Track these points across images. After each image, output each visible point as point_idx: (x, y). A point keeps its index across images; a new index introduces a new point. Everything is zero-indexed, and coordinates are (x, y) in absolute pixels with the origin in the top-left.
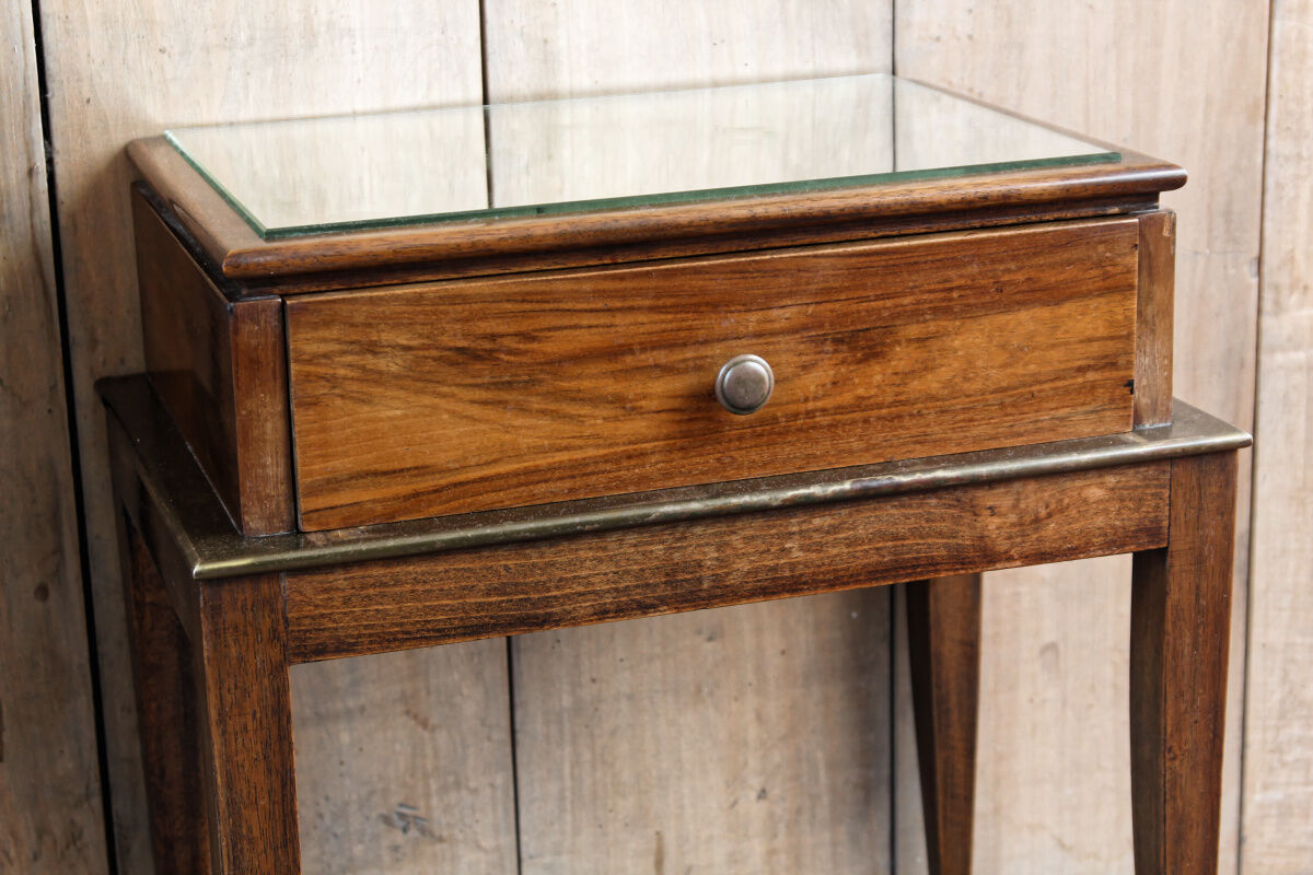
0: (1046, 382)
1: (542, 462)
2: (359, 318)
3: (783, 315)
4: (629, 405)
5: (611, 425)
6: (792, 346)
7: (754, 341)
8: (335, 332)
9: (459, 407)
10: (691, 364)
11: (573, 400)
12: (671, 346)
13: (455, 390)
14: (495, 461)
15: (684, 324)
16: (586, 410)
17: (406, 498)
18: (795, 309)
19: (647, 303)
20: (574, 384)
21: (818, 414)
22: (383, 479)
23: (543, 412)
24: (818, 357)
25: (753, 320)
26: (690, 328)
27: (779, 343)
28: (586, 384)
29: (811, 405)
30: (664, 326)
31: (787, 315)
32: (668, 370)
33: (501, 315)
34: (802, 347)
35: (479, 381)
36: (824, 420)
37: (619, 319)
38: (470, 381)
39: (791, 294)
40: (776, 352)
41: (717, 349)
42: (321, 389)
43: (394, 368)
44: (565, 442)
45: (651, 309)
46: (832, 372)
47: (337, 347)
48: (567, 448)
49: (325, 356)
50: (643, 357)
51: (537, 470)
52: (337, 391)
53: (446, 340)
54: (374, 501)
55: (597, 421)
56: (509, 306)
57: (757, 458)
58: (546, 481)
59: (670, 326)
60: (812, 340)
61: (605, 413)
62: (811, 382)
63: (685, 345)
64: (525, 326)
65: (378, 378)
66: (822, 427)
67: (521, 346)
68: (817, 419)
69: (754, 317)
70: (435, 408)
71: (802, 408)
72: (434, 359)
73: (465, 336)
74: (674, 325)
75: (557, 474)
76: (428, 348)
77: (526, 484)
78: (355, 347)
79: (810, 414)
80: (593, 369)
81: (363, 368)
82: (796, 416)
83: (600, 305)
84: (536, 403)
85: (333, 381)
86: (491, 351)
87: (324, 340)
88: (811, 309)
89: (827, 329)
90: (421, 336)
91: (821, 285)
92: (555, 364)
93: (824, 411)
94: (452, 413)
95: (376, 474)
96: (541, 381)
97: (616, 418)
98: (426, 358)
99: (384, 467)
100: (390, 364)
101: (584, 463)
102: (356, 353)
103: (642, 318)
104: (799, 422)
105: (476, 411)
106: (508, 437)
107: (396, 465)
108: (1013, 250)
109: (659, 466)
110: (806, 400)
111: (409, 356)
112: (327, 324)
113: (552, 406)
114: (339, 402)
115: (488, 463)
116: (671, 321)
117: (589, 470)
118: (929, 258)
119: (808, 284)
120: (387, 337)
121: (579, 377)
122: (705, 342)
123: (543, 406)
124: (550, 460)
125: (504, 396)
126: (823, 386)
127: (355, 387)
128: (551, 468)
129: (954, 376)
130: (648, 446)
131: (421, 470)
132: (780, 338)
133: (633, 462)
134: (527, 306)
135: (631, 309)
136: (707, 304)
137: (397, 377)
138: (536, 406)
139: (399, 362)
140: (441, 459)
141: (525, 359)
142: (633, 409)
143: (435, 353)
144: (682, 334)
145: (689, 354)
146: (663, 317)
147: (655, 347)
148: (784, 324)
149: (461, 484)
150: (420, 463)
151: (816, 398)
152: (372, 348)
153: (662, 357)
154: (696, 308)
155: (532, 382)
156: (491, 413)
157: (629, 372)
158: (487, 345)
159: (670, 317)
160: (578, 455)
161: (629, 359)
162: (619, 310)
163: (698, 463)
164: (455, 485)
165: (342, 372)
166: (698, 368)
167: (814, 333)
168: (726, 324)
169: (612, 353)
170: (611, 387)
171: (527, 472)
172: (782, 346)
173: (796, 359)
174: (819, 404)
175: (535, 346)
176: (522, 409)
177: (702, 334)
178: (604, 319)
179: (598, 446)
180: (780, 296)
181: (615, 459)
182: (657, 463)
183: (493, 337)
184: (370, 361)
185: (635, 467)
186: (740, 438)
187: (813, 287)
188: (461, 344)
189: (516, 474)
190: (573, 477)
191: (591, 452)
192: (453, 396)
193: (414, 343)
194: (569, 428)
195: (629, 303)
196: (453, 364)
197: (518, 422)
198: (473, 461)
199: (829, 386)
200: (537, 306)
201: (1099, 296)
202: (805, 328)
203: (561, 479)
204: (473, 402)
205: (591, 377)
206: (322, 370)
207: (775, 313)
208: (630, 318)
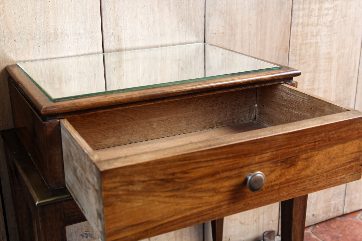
0: (340, 167)
1: (188, 213)
2: (127, 173)
3: (267, 155)
4: (217, 191)
5: (211, 198)
6: (268, 165)
7: (257, 165)
8: (118, 179)
9: (161, 199)
10: (237, 175)
11: (199, 192)
12: (230, 170)
13: (160, 194)
14: (173, 216)
15: (236, 162)
16: (203, 194)
17: (143, 232)
18: (270, 153)
19: (225, 156)
20: (200, 187)
21: (275, 186)
22: (135, 227)
23: (189, 197)
24: (276, 168)
25: (257, 158)
26: (238, 163)
27: (264, 165)
28: (204, 186)
29: (273, 183)
30: (229, 163)
31: (268, 155)
32: (229, 178)
33: (177, 166)
34: (271, 165)
35: (168, 189)
36: (277, 187)
37: (215, 163)
38: (165, 190)
39: (269, 149)
40: (264, 168)
41: (246, 169)
42: (113, 200)
43: (139, 189)
44: (196, 206)
45: (226, 158)
46: (279, 172)
47: (118, 184)
48: (197, 208)
49: (115, 188)
50: (222, 174)
51: (187, 217)
52: (119, 199)
53: (158, 177)
54: (132, 235)
55: (207, 197)
56: (179, 163)
57: (256, 202)
58: (190, 219)
59: (231, 163)
60: (275, 163)
61: (210, 194)
62: (273, 176)
63: (236, 169)
64: (184, 169)
65: (134, 193)
66: (276, 190)
67: (183, 176)
68: (275, 188)
69: (257, 157)
70: (153, 201)
71: (270, 184)
72: (153, 184)
73: (164, 175)
74: (233, 163)
75: (193, 217)
76: (150, 180)
77: (183, 222)
78: (125, 184)
79: (272, 186)
80: (206, 180)
81: (128, 190)
82: (268, 187)
83: (209, 159)
84: (187, 194)
85: (117, 196)
86: (172, 179)
87: (114, 182)
88: (275, 153)
89: (279, 158)
90: (148, 177)
91: (279, 145)
92: (193, 181)
93: (276, 185)
94: (159, 202)
95: (132, 226)
96: (188, 187)
97: (213, 196)
98: (150, 184)
99: (135, 223)
100: (138, 188)
101: (202, 212)
102: (126, 185)
103: (223, 162)
104: (269, 189)
105: (167, 200)
106: (178, 207)
107: (140, 222)
108: (335, 127)
109: (226, 209)
110: (272, 182)
111: (144, 184)
112: (115, 176)
113: (192, 195)
114: (119, 203)
115: (171, 217)
116: (231, 162)
117: (204, 213)
118: (310, 133)
119: (275, 144)
120: (137, 178)
121: (202, 184)
122: (242, 167)
123: (190, 195)
124: (191, 213)
125: (177, 193)
126: (277, 177)
127: (125, 197)
128: (191, 215)
129: (315, 169)
130: (222, 203)
131: (148, 222)
132: (265, 163)
133: (217, 209)
134: (185, 162)
135: (219, 159)
136: (243, 155)
137: (140, 192)
138: (187, 196)
139: (141, 186)
140: (155, 217)
141: (184, 180)
142: (218, 192)
143: (153, 182)
144: (235, 165)
145: (237, 172)
146: (229, 160)
147: (226, 171)
148: (266, 158)
149: (162, 225)
150: (147, 220)
151: (275, 181)
152: (131, 183)
153: (228, 174)
154: (239, 157)
155: (186, 188)
156: (172, 200)
157: (218, 180)
158: (171, 177)
159: (231, 160)
160: (200, 209)
161: (218, 176)
162: (215, 160)
163: (238, 207)
164: (160, 225)
165: (121, 193)
166: (239, 176)
167: (275, 160)
168: (249, 161)
169: (213, 174)
170: (212, 186)
171: (183, 218)
172: (266, 166)
173: (269, 169)
174: (275, 183)
175: (187, 175)
176: (183, 197)
177: (241, 165)
178: (211, 164)
179: (207, 206)
180: (266, 149)
181: (212, 209)
182: (225, 208)
183: (173, 174)
184: (131, 188)
185: (218, 211)
186: (251, 197)
187: (276, 145)
188: (162, 177)
189: (180, 219)
190: (198, 217)
191: (204, 208)
192: (159, 195)
193: (147, 179)
194: (197, 201)
195: (219, 157)
196: (160, 185)
197: (181, 202)
198: (165, 217)
199: (278, 177)
200: (188, 162)
201: (357, 139)
202: (273, 159)
203: (195, 218)
204: (166, 197)
205: (206, 183)
206: (113, 193)
207: (264, 155)
208: (219, 162)
